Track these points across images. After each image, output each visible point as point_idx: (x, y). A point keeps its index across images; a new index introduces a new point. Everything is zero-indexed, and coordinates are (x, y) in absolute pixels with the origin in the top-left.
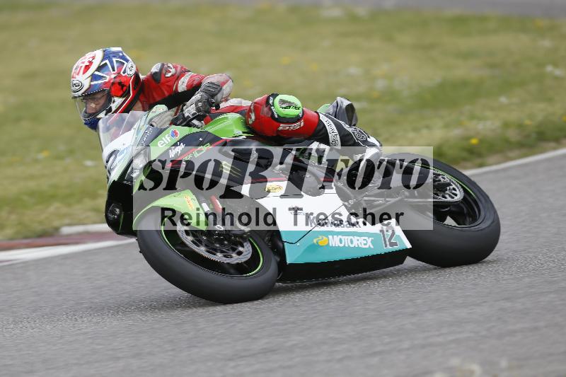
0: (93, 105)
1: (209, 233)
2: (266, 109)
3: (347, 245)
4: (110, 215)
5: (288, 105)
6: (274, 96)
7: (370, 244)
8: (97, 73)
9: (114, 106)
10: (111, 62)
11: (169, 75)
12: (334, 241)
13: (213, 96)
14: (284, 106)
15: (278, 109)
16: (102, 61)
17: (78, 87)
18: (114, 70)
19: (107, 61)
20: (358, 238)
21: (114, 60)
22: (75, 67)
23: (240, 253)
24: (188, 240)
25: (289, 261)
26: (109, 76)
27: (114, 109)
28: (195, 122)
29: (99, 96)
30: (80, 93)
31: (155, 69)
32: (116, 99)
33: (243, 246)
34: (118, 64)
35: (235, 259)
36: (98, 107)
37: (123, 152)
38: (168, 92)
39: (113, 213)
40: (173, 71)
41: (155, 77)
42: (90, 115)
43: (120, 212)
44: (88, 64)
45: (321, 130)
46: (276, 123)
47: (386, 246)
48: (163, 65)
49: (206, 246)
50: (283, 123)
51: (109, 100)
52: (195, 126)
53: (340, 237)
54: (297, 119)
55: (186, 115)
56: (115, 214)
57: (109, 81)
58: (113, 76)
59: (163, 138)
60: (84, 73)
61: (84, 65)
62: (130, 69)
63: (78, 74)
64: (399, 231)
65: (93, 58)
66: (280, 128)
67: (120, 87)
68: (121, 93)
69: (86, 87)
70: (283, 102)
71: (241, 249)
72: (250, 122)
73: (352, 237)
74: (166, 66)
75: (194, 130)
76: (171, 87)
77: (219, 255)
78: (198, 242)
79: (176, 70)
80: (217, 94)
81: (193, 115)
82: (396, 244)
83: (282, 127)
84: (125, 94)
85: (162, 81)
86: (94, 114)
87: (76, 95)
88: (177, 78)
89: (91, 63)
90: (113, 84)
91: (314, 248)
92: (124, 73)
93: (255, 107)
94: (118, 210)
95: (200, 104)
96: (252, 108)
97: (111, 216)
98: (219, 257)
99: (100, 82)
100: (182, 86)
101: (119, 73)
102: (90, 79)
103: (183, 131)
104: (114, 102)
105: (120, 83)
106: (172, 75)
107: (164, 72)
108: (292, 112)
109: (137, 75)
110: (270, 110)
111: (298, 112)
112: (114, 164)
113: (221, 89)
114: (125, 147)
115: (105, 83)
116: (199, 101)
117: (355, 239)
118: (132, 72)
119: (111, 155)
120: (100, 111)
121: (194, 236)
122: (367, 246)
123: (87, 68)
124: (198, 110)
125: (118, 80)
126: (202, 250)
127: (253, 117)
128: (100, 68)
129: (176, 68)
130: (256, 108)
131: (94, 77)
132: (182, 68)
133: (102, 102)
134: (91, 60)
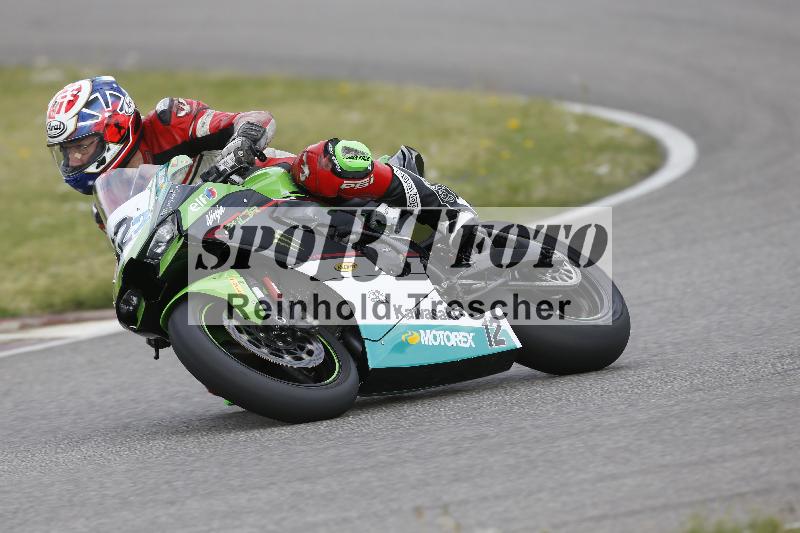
0: (78, 156)
1: (267, 329)
2: (324, 160)
3: (442, 343)
4: (122, 306)
5: (353, 154)
6: (335, 141)
7: (471, 343)
8: (84, 110)
9: (108, 156)
10: (104, 97)
11: (182, 114)
12: (427, 338)
13: (255, 141)
14: (348, 155)
15: (342, 161)
16: (92, 93)
17: (59, 131)
18: (108, 106)
19: (97, 94)
20: (456, 333)
21: (108, 93)
22: (52, 102)
23: (310, 353)
24: (243, 339)
25: (372, 364)
26: (102, 115)
27: (108, 160)
28: (235, 177)
29: (87, 142)
30: (61, 139)
31: (162, 105)
32: (111, 145)
33: (311, 344)
34: (113, 99)
35: (308, 362)
36: (86, 158)
37: (138, 219)
38: (180, 136)
39: (128, 302)
40: (187, 108)
41: (161, 117)
42: (75, 169)
43: (139, 302)
44: (72, 98)
45: (395, 189)
46: (337, 179)
47: (491, 345)
48: (172, 101)
49: (267, 346)
50: (348, 179)
51: (102, 147)
52: (234, 183)
53: (434, 332)
54: (365, 174)
55: (222, 168)
56: (129, 304)
57: (102, 122)
58: (107, 115)
59: (197, 200)
60: (66, 111)
61: (66, 101)
62: (127, 106)
63: (58, 112)
64: (505, 324)
65: (79, 90)
66: (344, 186)
67: (115, 130)
68: (119, 137)
69: (70, 129)
70: (347, 150)
71: (309, 347)
72: (302, 178)
73: (448, 332)
74: (176, 102)
75: (234, 189)
76: (186, 131)
77: (288, 358)
78: (256, 342)
79: (191, 107)
80: (259, 139)
81: (232, 167)
82: (502, 342)
83: (346, 185)
84: (123, 140)
85: (172, 123)
86: (80, 167)
87: (56, 140)
88: (194, 117)
89: (76, 97)
90: (107, 125)
91: (402, 346)
92: (121, 110)
93: (308, 157)
94: (135, 299)
95: (241, 153)
96: (304, 158)
97: (125, 308)
98: (287, 360)
99: (89, 123)
100: (203, 128)
101: (114, 111)
102: (75, 118)
103: (221, 190)
104: (109, 149)
105: (117, 125)
106: (187, 114)
107: (174, 110)
108: (359, 164)
109: (137, 114)
110: (331, 161)
111: (366, 164)
112: (128, 236)
113: (265, 131)
114: (140, 212)
115: (97, 124)
116: (238, 149)
117: (452, 336)
118: (131, 110)
119: (119, 225)
120: (89, 163)
121: (249, 333)
122: (467, 345)
123: (71, 104)
124: (238, 160)
125: (113, 121)
126: (263, 353)
127: (307, 171)
128: (88, 105)
129: (190, 104)
130: (311, 159)
131: (81, 117)
132: (199, 104)
133: (91, 150)
134: (75, 93)
